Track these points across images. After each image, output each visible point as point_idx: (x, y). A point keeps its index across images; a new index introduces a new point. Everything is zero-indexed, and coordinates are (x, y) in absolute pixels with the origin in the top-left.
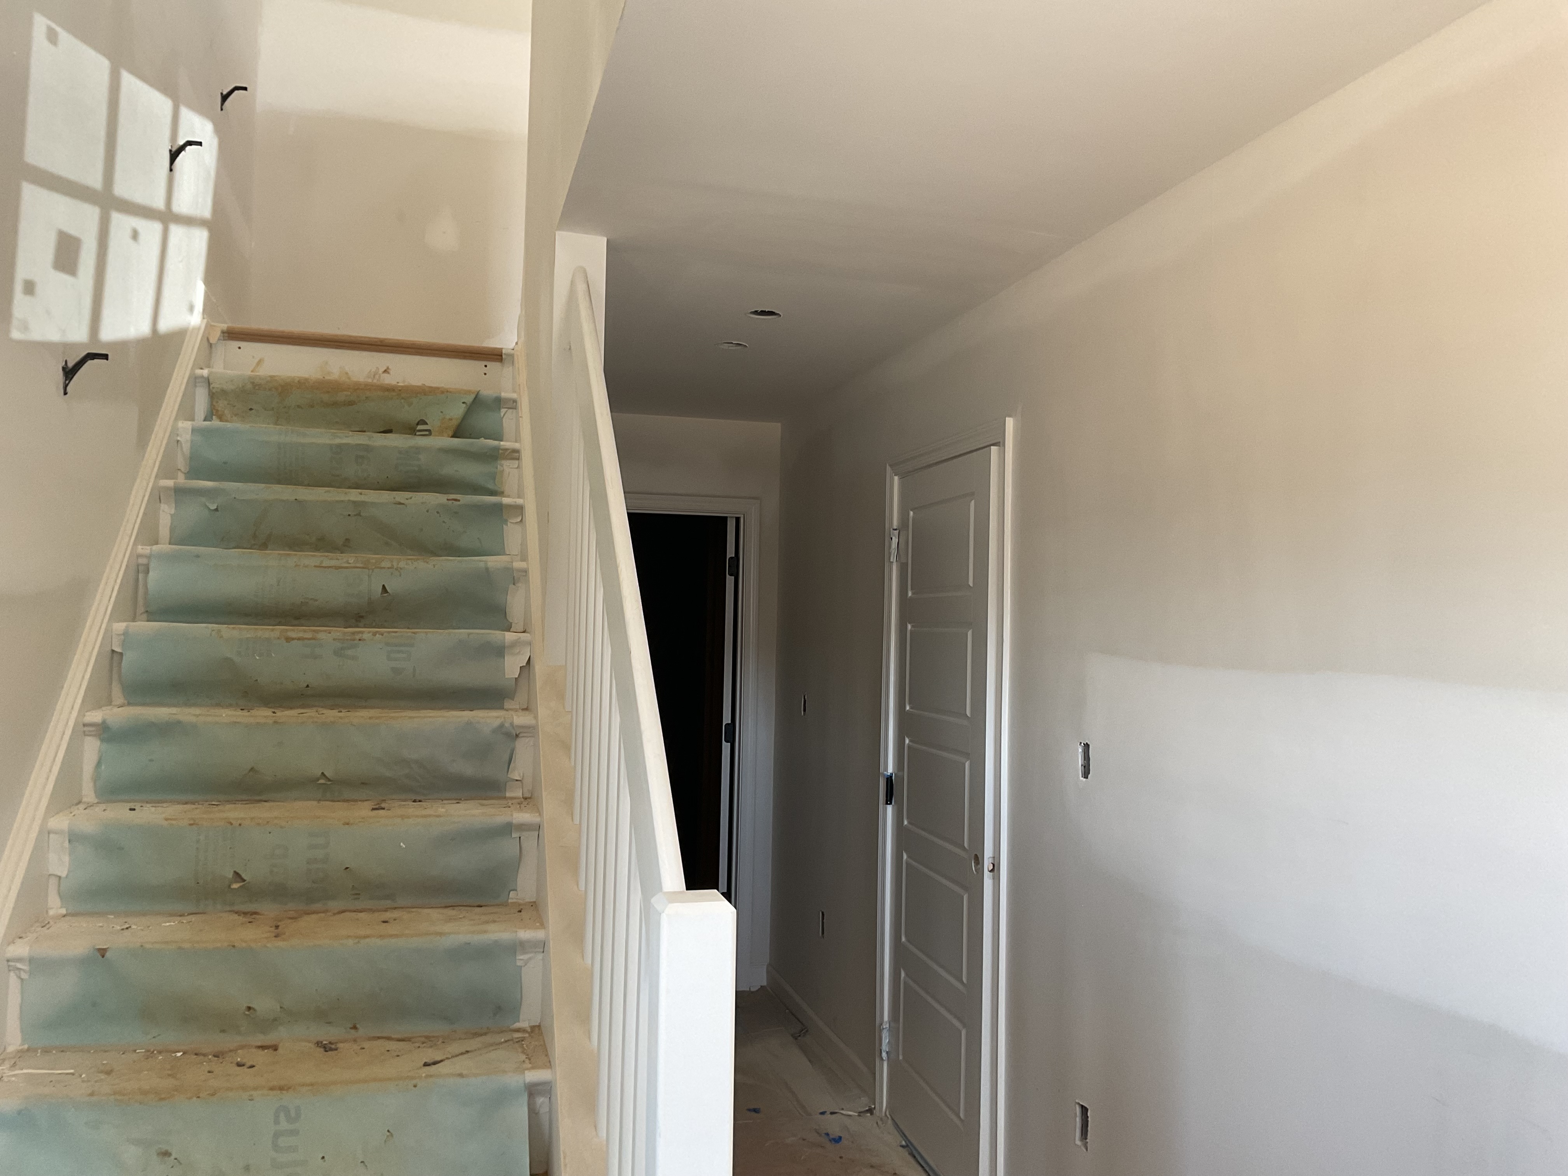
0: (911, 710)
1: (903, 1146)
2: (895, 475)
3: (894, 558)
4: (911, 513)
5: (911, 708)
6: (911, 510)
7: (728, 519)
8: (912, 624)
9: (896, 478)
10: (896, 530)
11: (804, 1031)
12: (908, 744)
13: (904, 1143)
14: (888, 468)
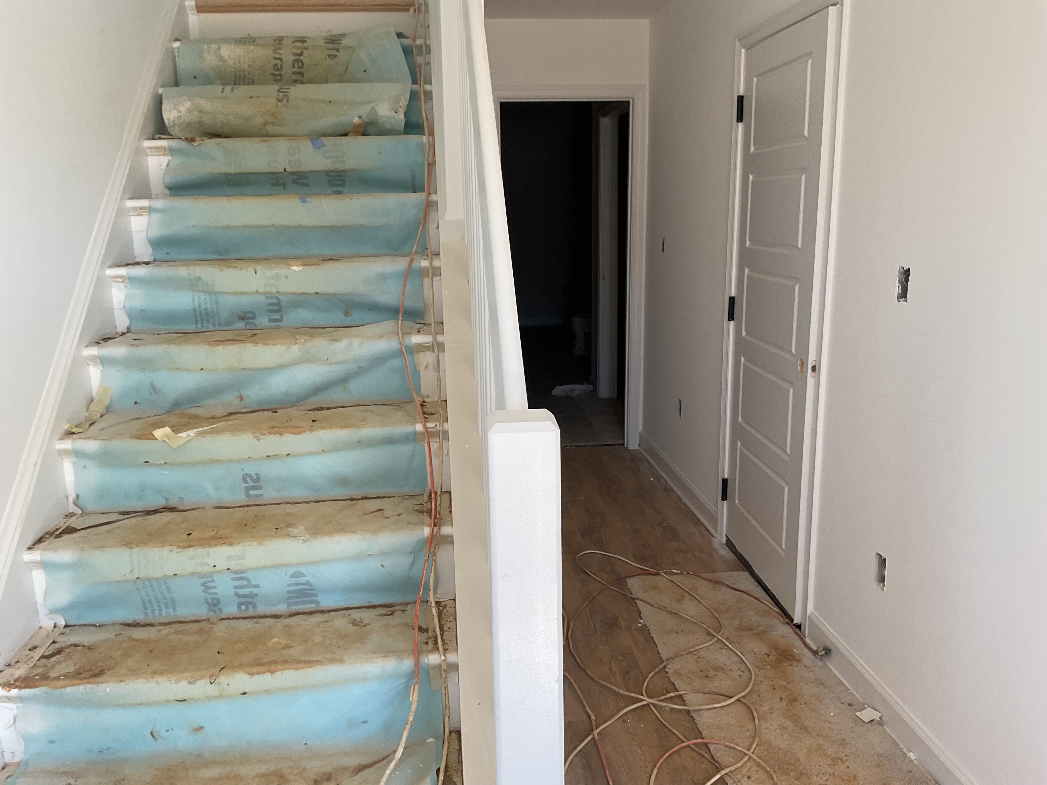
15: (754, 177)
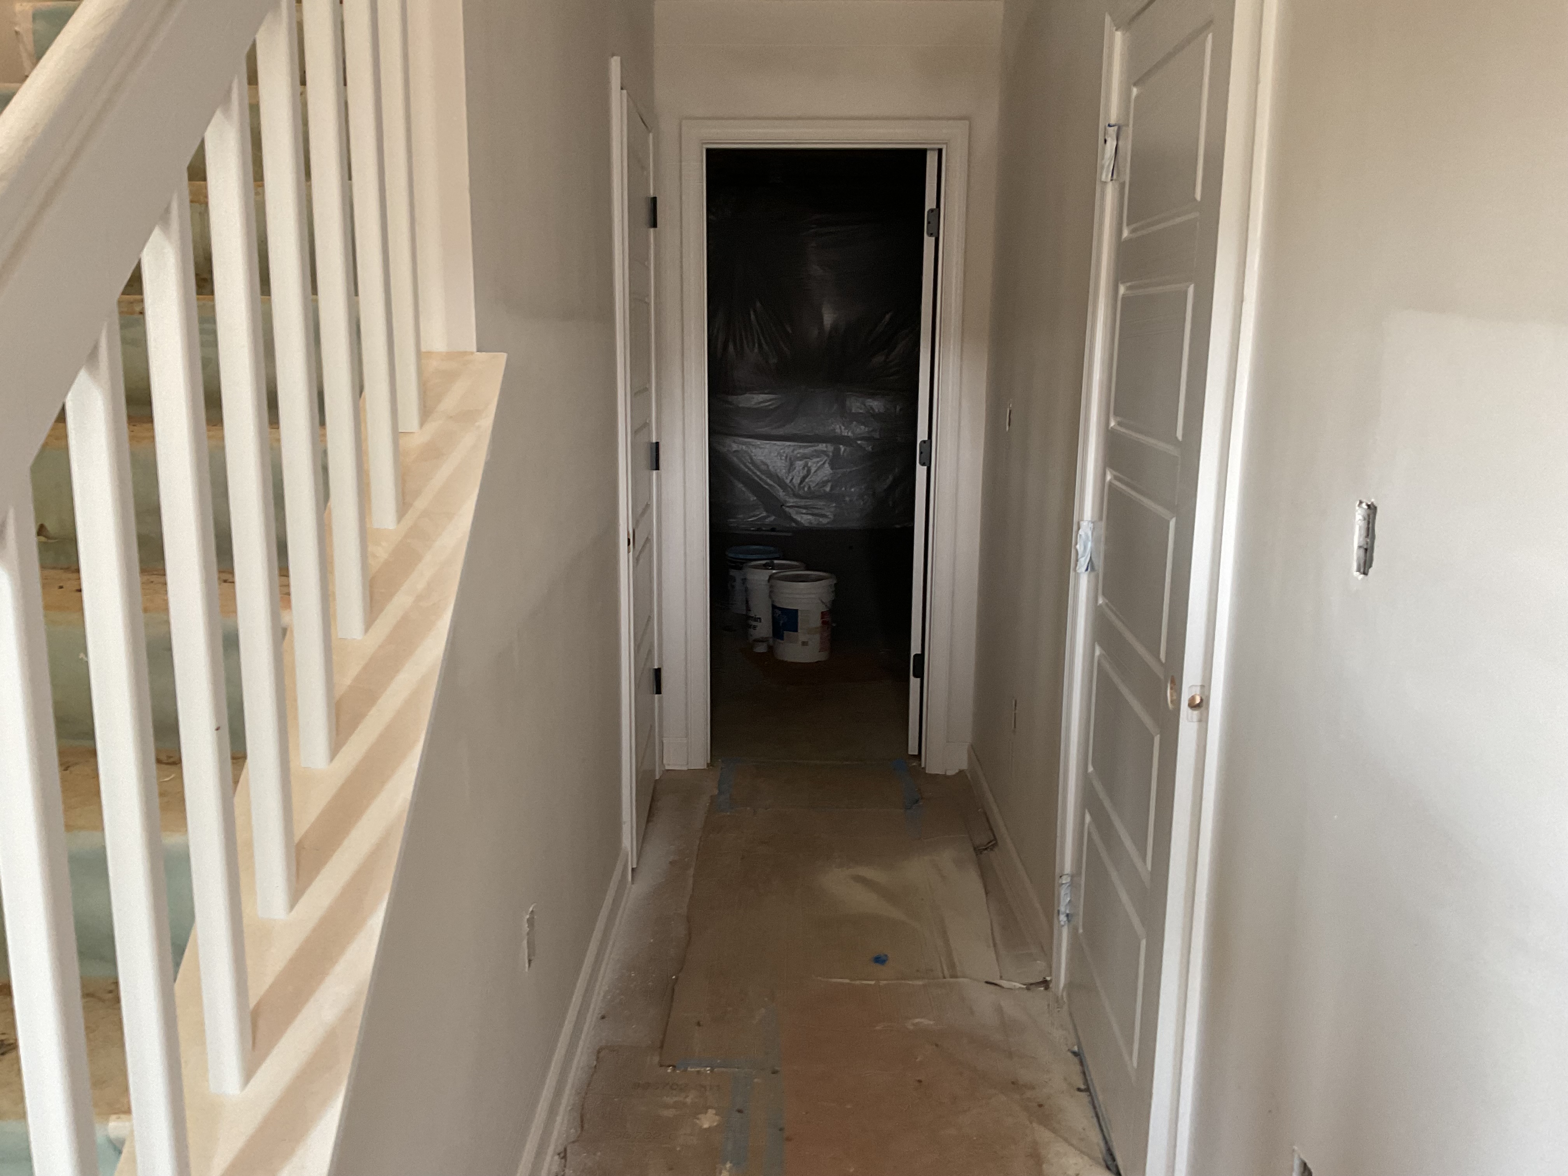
0: (1119, 428)
1: (1075, 1054)
2: (1117, 30)
3: (1107, 176)
4: (1135, 91)
5: (1119, 424)
6: (1135, 84)
7: (928, 152)
8: (1129, 284)
9: (1118, 35)
10: (1113, 126)
11: (993, 844)
12: (1110, 482)
13: (1076, 1049)
14: (1108, 19)
15: (1129, 288)
